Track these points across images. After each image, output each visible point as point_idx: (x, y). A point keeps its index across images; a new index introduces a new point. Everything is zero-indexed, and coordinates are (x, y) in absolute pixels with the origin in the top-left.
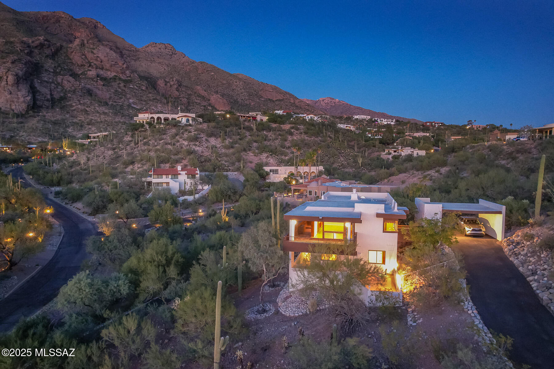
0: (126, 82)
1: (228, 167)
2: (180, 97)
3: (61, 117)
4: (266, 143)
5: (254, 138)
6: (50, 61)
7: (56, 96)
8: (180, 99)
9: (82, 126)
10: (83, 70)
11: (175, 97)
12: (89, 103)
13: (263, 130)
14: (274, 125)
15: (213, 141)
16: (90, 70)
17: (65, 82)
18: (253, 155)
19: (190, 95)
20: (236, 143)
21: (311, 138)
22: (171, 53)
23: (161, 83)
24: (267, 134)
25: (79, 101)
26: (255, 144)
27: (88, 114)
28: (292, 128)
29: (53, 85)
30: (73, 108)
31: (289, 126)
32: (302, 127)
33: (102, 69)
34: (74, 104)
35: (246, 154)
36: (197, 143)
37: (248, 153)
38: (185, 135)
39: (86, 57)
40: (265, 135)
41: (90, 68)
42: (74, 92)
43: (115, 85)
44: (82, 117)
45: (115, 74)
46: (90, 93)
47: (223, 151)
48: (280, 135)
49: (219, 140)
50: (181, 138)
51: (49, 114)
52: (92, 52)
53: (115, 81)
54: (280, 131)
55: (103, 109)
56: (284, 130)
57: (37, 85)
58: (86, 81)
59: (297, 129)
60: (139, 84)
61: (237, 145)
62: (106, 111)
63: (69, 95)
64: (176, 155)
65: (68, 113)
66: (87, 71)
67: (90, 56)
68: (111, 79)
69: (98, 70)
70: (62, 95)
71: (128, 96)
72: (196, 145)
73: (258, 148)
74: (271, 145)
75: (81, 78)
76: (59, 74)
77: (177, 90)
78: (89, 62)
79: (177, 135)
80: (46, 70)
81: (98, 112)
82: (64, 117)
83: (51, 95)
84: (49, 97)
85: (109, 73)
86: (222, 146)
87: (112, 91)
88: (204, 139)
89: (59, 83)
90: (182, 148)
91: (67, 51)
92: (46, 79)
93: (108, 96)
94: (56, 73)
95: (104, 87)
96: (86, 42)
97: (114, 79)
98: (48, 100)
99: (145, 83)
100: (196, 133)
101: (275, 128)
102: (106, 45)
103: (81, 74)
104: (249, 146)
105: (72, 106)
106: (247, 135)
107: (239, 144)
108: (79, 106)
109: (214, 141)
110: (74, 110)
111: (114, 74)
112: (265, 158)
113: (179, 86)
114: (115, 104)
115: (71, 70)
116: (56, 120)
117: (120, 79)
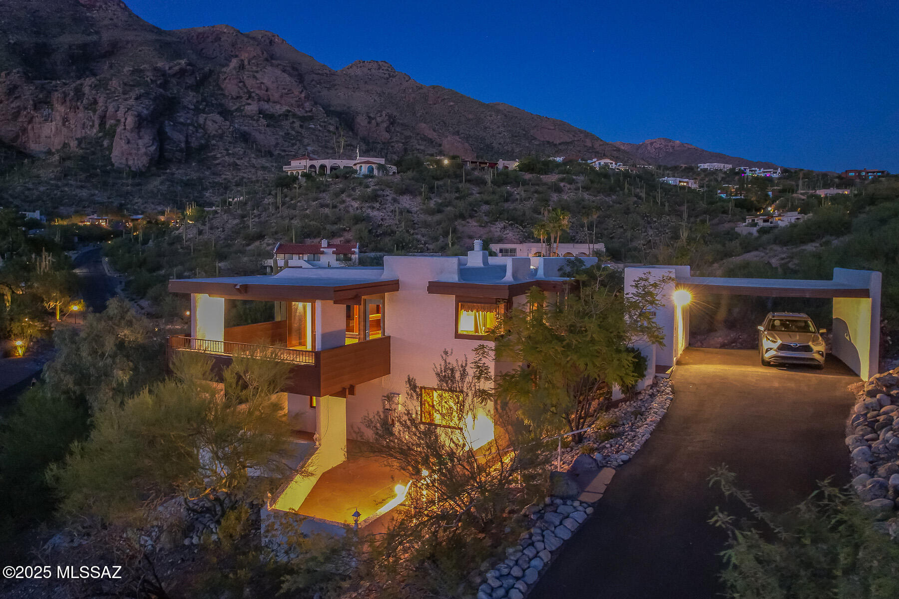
0: (303, 119)
1: (425, 243)
2: (393, 142)
3: (198, 174)
4: (506, 205)
5: (486, 197)
6: (191, 94)
7: (194, 144)
8: (393, 144)
9: (226, 188)
10: (238, 105)
11: (384, 141)
12: (241, 153)
13: (505, 183)
14: (528, 176)
15: (406, 201)
16: (249, 104)
17: (209, 123)
18: (476, 224)
19: (410, 137)
20: (449, 204)
21: (596, 196)
22: (387, 76)
23: (361, 121)
24: (512, 190)
25: (227, 150)
26: (485, 208)
27: (239, 170)
28: (562, 180)
29: (191, 128)
30: (217, 162)
31: (557, 176)
32: (581, 178)
33: (268, 101)
34: (219, 156)
35: (463, 222)
36: (377, 205)
37: (468, 222)
38: (358, 192)
39: (245, 85)
40: (508, 192)
41: (249, 101)
42: (221, 137)
43: (286, 124)
44: (229, 175)
45: (287, 108)
46: (245, 137)
47: (423, 217)
48: (536, 192)
49: (419, 199)
50: (349, 196)
51: (180, 171)
52: (255, 77)
53: (287, 119)
54: (538, 185)
55: (263, 161)
56: (545, 184)
57: (168, 129)
58: (241, 121)
59: (571, 182)
60: (324, 122)
61: (449, 208)
62: (267, 165)
63: (214, 142)
64: (336, 224)
65: (209, 168)
66: (244, 106)
67: (250, 82)
68: (280, 116)
69: (262, 103)
70: (203, 142)
71: (306, 141)
72: (374, 208)
73: (487, 214)
74: (515, 209)
75: (234, 117)
76: (203, 111)
77: (388, 130)
78: (249, 93)
79: (343, 191)
80: (185, 107)
81: (254, 167)
82: (202, 175)
83: (187, 142)
84: (183, 145)
85: (278, 107)
86: (422, 209)
87: (281, 133)
88: (389, 198)
89: (199, 125)
90: (348, 212)
91: (219, 77)
92: (182, 120)
93: (273, 142)
94: (197, 111)
95: (267, 129)
96: (246, 63)
97: (286, 115)
98: (181, 151)
99: (334, 120)
100: (377, 187)
101: (530, 180)
102: (278, 66)
103: (236, 110)
104: (473, 210)
105: (216, 158)
106: (474, 192)
107: (455, 207)
108: (227, 158)
109: (409, 202)
110: (218, 164)
111: (285, 108)
112: (498, 230)
113: (392, 123)
114: (283, 154)
115: (221, 105)
116: (188, 180)
117: (294, 115)
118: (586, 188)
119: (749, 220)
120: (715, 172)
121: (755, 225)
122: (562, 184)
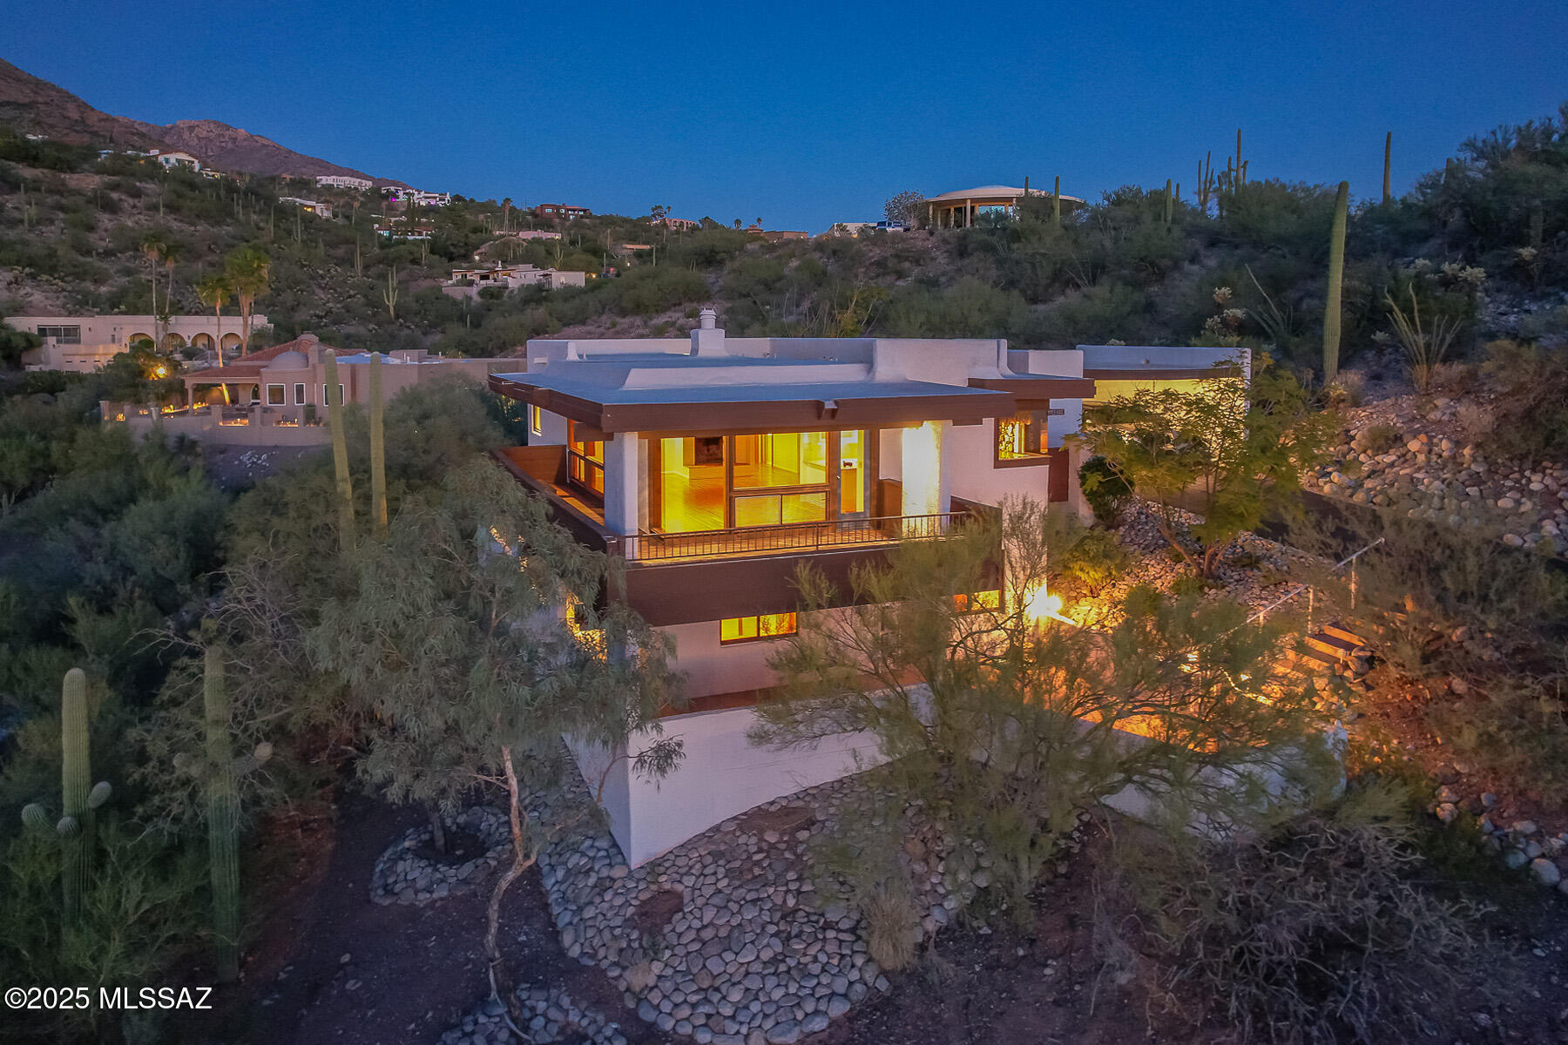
21: (193, 224)
24: (1, 200)
48: (60, 207)
54: (61, 193)
56: (77, 193)
74: (26, 242)
118: (172, 208)
119: (456, 277)
120: (347, 192)
121: (471, 283)
122: (115, 195)
